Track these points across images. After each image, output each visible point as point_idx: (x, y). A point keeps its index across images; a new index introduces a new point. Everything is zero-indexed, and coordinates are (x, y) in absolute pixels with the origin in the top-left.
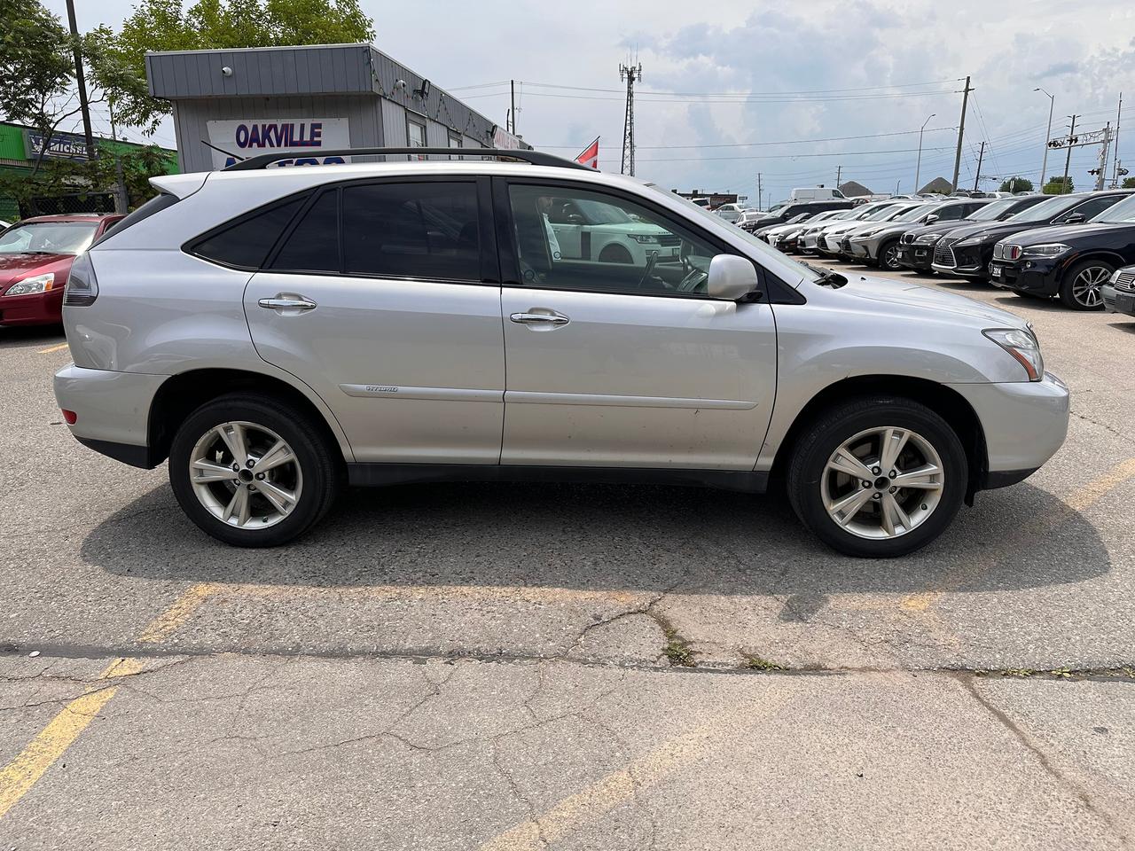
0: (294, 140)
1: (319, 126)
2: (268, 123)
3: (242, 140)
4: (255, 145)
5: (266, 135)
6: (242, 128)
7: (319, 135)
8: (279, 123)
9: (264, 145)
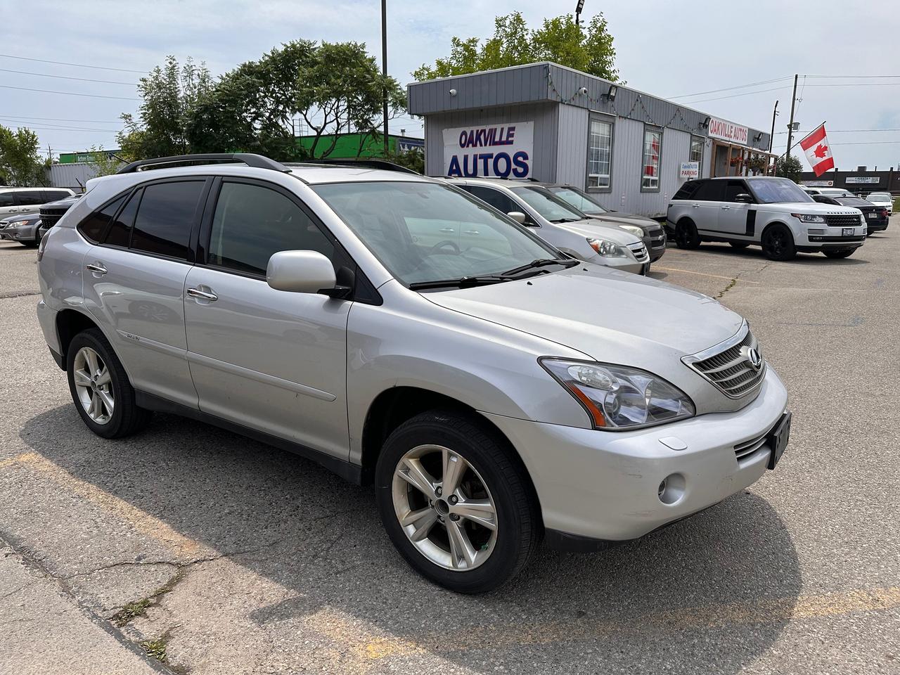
0: (496, 140)
1: (513, 129)
2: (480, 128)
3: (463, 142)
4: (471, 145)
5: (478, 138)
6: (464, 133)
7: (512, 135)
8: (487, 128)
9: (475, 145)
